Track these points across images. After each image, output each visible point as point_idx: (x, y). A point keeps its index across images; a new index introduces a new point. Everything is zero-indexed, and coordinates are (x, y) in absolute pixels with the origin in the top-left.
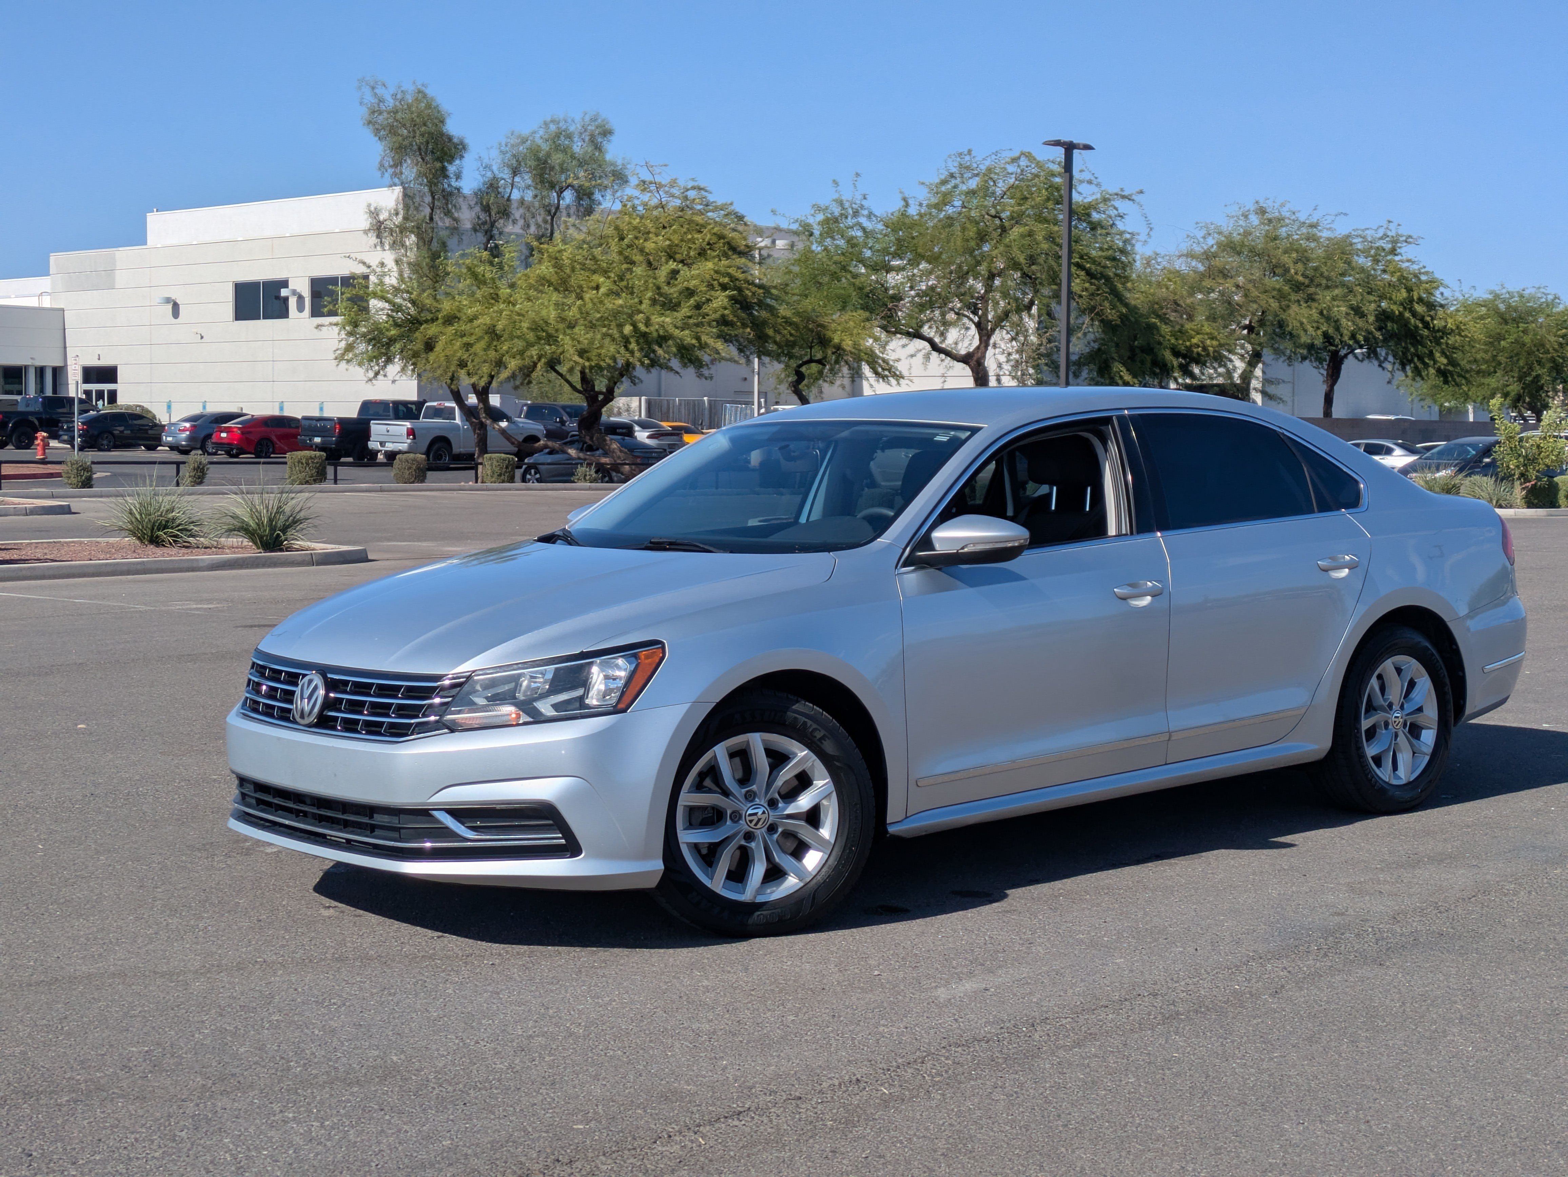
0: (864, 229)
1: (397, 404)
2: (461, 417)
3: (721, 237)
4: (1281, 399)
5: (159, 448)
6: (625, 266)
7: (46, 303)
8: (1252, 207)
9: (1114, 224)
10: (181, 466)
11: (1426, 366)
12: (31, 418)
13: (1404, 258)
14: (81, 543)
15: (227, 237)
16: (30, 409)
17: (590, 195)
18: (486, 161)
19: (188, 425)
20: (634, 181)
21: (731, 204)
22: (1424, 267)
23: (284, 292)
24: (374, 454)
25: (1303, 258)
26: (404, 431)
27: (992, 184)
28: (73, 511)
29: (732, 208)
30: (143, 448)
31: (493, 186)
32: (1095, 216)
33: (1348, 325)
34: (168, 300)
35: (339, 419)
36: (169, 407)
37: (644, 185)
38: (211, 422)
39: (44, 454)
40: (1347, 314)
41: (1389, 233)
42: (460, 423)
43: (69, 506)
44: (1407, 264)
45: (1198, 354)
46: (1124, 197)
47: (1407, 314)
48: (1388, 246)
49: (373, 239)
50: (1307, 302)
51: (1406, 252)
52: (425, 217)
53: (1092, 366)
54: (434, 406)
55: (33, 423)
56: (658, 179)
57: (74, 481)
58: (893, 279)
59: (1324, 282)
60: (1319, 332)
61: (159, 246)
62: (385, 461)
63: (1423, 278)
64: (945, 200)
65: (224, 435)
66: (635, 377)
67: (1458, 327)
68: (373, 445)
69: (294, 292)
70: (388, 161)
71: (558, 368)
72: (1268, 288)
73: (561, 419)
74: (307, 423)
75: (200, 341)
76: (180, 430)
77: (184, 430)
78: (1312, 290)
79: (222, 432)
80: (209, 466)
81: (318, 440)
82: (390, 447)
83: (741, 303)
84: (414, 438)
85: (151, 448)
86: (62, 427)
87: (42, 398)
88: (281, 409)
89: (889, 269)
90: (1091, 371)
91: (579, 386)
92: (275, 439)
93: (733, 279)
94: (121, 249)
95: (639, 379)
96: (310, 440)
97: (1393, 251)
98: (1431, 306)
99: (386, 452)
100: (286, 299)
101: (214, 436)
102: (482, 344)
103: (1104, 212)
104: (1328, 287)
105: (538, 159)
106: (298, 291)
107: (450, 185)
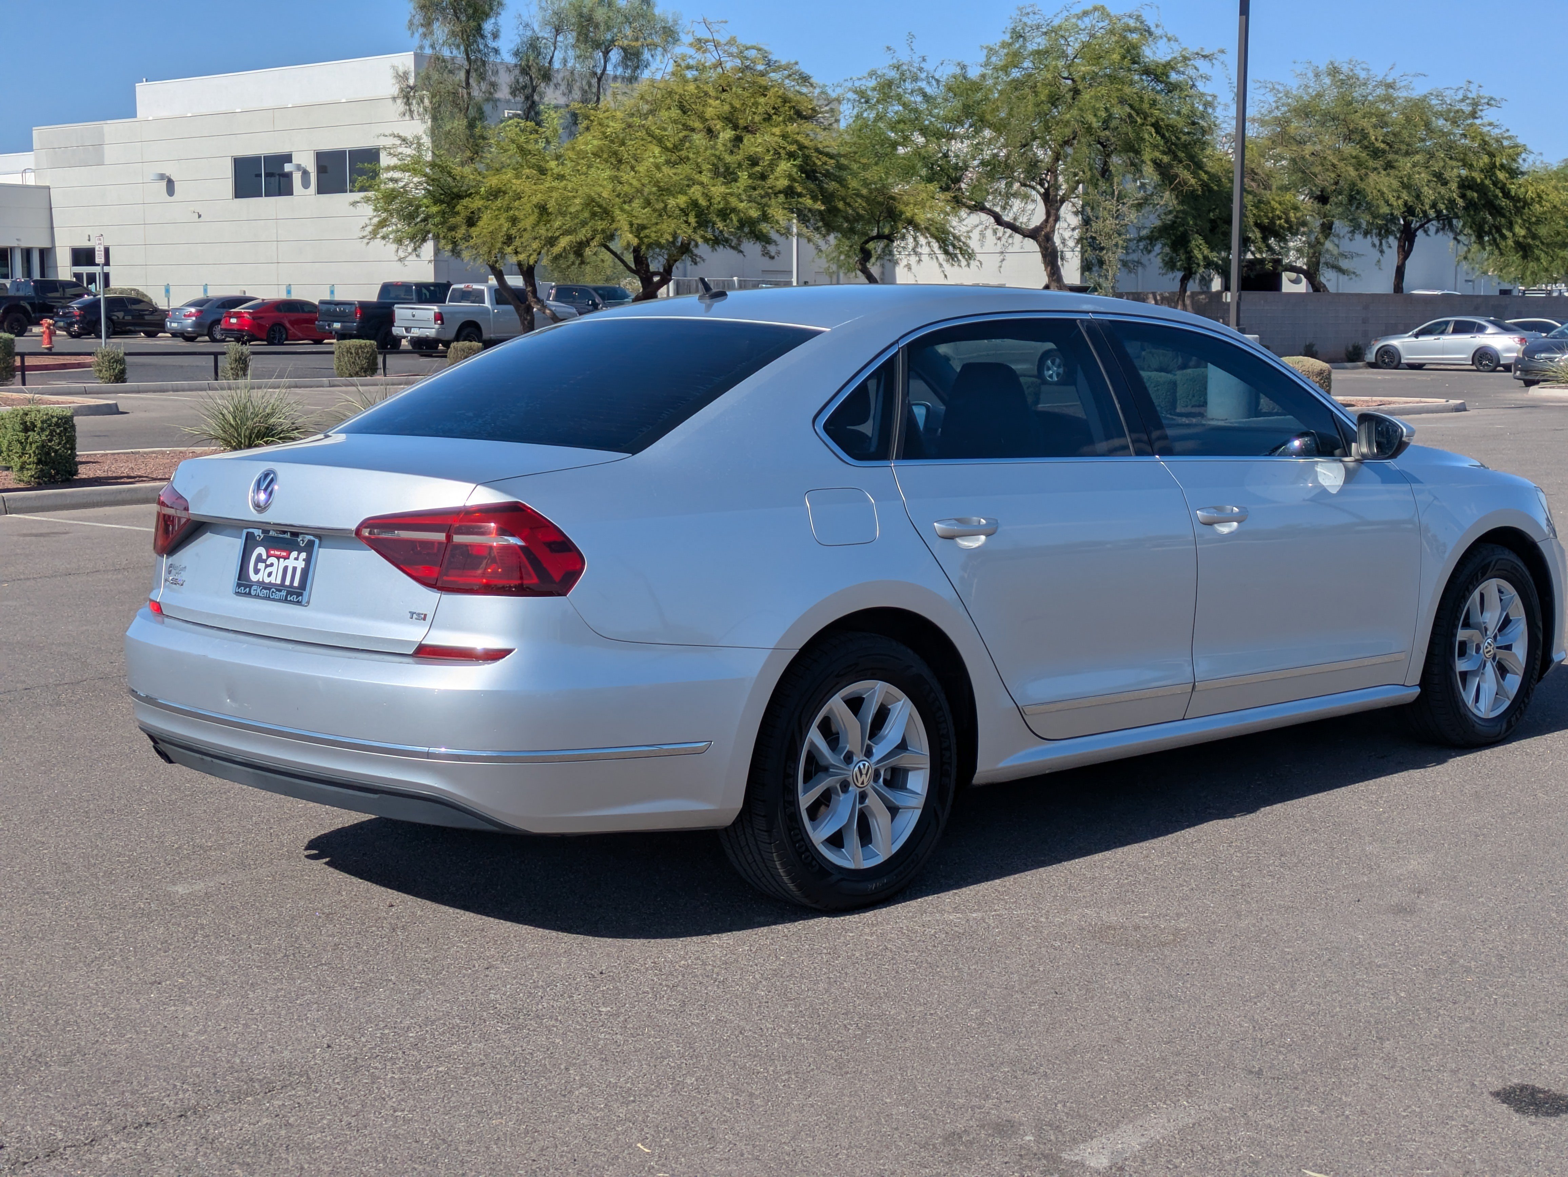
0: (925, 95)
1: (420, 286)
2: (491, 300)
3: (785, 100)
4: (1354, 273)
5: (160, 335)
6: (684, 133)
7: (31, 180)
8: (1323, 67)
9: (1194, 85)
10: (219, 357)
11: (1504, 237)
12: (22, 303)
13: (1485, 121)
14: (163, 453)
15: (223, 109)
16: (21, 294)
17: (637, 54)
18: (525, 18)
19: (193, 310)
20: (686, 39)
21: (796, 63)
22: (1508, 130)
23: (288, 167)
24: (397, 340)
25: (1382, 121)
26: (431, 315)
27: (1063, 42)
28: (121, 410)
29: (797, 67)
30: (142, 334)
31: (533, 45)
32: (1174, 77)
33: (1429, 194)
34: (162, 177)
35: (360, 302)
36: (167, 291)
37: (700, 44)
38: (218, 307)
39: (50, 342)
40: (1429, 181)
41: (1470, 95)
42: (490, 307)
43: (116, 405)
44: (1489, 128)
45: (1280, 225)
46: (1205, 57)
47: (1487, 182)
48: (1468, 109)
49: (400, 105)
50: (1385, 170)
51: (1488, 115)
52: (460, 81)
53: (1163, 240)
54: (461, 289)
55: (24, 308)
56: (717, 37)
57: (106, 374)
58: (959, 148)
59: (1404, 147)
60: (1400, 202)
61: (150, 118)
62: (410, 348)
63: (1506, 143)
64: (1015, 59)
65: (233, 321)
66: (696, 255)
67: (1539, 196)
68: (396, 331)
69: (299, 167)
70: (419, 19)
71: (612, 246)
72: (1345, 155)
73: (593, 301)
74: (324, 308)
75: (198, 220)
76: (185, 316)
77: (190, 316)
78: (1390, 157)
79: (231, 317)
80: (252, 357)
81: (337, 326)
82: (416, 333)
83: (809, 172)
84: (443, 323)
85: (151, 335)
86: (58, 313)
87: (34, 281)
88: (289, 292)
89: (951, 137)
90: (1164, 245)
91: (633, 266)
92: (288, 325)
93: (802, 147)
94: (109, 122)
95: (700, 257)
96: (329, 325)
97: (1473, 115)
98: (1513, 173)
99: (412, 338)
100: (289, 176)
101: (222, 322)
102: (533, 219)
103: (1183, 73)
104: (1407, 154)
105: (581, 15)
106: (303, 165)
107: (486, 46)
